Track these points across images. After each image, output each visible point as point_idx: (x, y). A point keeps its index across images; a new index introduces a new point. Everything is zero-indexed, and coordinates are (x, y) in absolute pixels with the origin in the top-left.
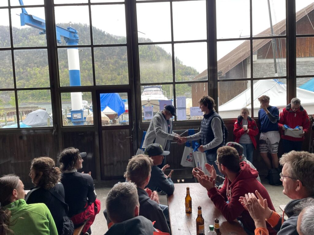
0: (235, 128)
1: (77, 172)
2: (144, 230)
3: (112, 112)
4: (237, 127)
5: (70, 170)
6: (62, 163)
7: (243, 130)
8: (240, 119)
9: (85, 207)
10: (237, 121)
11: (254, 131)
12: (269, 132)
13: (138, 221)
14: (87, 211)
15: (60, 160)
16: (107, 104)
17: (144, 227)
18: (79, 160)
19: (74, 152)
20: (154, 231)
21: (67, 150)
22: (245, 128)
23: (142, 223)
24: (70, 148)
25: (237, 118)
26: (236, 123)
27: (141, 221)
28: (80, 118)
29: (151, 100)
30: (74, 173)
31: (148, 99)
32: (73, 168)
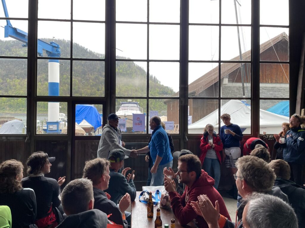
0: (202, 143)
1: (44, 176)
2: (98, 222)
3: (89, 126)
4: (203, 142)
5: (36, 174)
6: (30, 167)
7: (209, 145)
8: (206, 135)
9: (49, 212)
10: (203, 136)
11: (219, 146)
12: (232, 148)
13: (93, 213)
14: (51, 216)
15: (27, 163)
16: (84, 117)
17: (99, 219)
18: (46, 164)
19: (43, 156)
20: (108, 223)
21: (36, 154)
22: (211, 143)
23: (97, 215)
24: (39, 152)
25: (203, 133)
26: (202, 138)
27: (96, 213)
28: (55, 129)
29: (128, 115)
30: (40, 177)
31: (124, 114)
32: (40, 173)
